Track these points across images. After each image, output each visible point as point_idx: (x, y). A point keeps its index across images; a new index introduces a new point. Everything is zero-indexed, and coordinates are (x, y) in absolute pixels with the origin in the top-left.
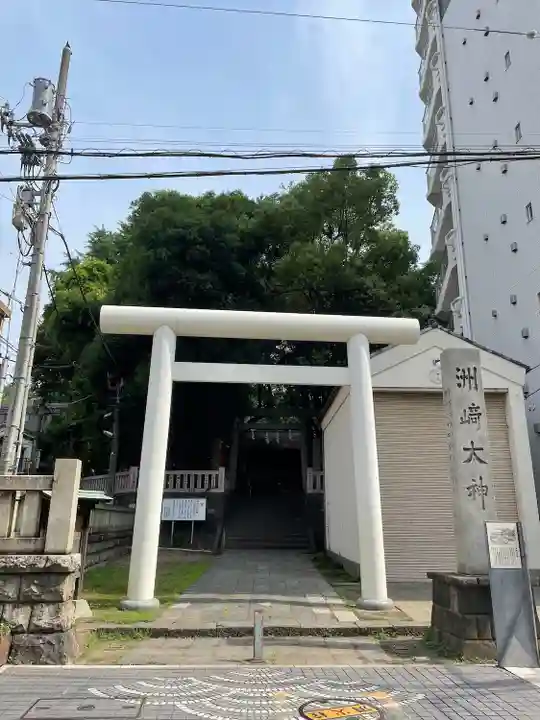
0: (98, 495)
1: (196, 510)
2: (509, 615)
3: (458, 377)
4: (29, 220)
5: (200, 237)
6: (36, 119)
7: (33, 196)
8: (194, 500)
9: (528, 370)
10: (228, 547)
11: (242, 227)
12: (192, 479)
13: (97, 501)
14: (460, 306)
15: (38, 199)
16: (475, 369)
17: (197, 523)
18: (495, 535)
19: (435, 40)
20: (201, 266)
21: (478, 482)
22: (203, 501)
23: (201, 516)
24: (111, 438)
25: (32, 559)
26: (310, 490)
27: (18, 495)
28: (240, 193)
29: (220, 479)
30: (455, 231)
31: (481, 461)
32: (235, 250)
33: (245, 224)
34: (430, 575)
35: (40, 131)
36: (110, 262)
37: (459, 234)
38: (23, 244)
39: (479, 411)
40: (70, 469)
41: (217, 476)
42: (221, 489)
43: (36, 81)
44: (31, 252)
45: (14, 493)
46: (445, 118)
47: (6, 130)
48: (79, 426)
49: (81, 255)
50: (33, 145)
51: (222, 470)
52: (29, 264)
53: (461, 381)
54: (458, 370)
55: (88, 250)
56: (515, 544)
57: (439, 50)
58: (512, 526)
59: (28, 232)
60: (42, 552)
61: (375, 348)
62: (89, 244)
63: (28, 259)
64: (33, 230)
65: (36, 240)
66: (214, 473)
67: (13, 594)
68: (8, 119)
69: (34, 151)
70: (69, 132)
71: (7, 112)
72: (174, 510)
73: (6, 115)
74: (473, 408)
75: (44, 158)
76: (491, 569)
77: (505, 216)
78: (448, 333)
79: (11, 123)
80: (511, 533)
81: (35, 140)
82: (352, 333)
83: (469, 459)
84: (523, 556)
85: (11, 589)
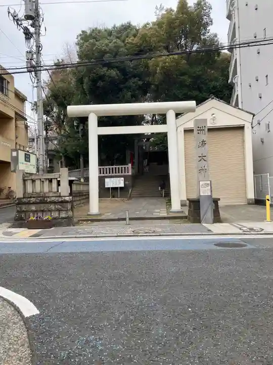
0: (73, 178)
1: (119, 183)
2: (205, 209)
3: (198, 130)
6: (28, 17)
7: (33, 55)
8: (119, 179)
9: (254, 115)
10: (134, 197)
12: (117, 169)
13: (73, 180)
14: (237, 80)
15: (35, 56)
16: (205, 127)
17: (121, 188)
18: (202, 185)
21: (203, 168)
22: (123, 179)
23: (122, 185)
29: (129, 170)
30: (236, 40)
31: (205, 161)
34: (188, 199)
35: (30, 22)
37: (238, 41)
38: (32, 78)
39: (205, 143)
40: (65, 172)
41: (128, 168)
42: (130, 173)
44: (36, 81)
47: (16, 23)
50: (29, 30)
51: (130, 165)
52: (36, 87)
53: (199, 132)
54: (198, 127)
56: (209, 187)
58: (209, 182)
59: (33, 73)
60: (60, 196)
61: (178, 115)
63: (35, 85)
65: (37, 76)
66: (126, 166)
67: (53, 208)
68: (16, 18)
69: (30, 33)
70: (43, 21)
71: (15, 15)
72: (110, 183)
73: (15, 16)
74: (203, 141)
75: (34, 35)
76: (200, 196)
77: (255, 34)
78: (219, 101)
79: (18, 20)
80: (208, 184)
81: (29, 27)
82: (168, 109)
83: (200, 160)
84: (211, 191)
85: (52, 207)
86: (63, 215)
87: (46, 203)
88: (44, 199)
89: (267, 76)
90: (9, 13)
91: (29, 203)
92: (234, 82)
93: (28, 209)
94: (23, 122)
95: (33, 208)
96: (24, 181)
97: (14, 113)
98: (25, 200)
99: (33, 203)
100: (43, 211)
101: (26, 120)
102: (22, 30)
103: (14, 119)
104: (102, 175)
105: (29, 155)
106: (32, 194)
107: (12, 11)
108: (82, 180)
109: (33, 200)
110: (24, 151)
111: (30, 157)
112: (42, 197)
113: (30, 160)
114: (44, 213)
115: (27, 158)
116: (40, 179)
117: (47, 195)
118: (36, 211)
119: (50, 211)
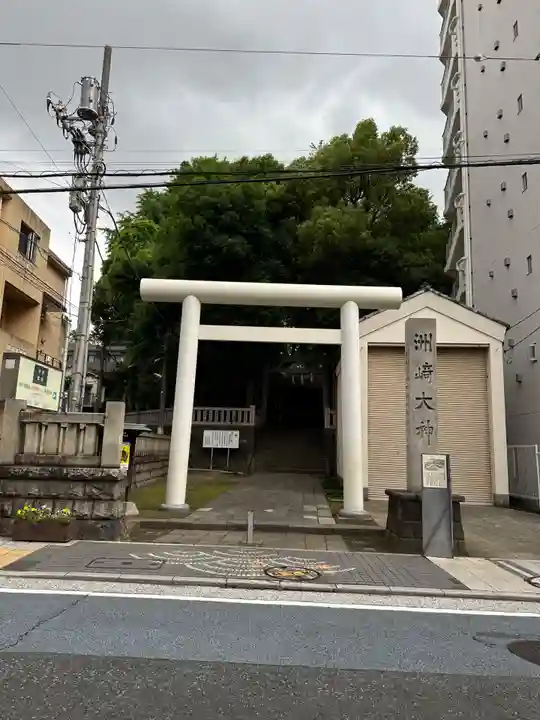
0: (141, 427)
1: (230, 440)
2: (435, 520)
3: (415, 341)
4: (83, 204)
5: (231, 203)
6: (85, 114)
7: (85, 183)
8: (230, 432)
9: (508, 328)
10: (256, 471)
11: (270, 192)
12: (222, 414)
13: (140, 432)
14: (464, 266)
15: (89, 184)
16: (431, 335)
17: (232, 450)
18: (427, 464)
19: (454, 4)
20: (231, 230)
21: (425, 424)
22: (237, 433)
23: (235, 444)
24: (160, 380)
25: (92, 470)
26: (327, 425)
27: (82, 427)
28: (269, 157)
29: (251, 415)
30: (463, 196)
31: (429, 408)
32: (263, 214)
33: (273, 189)
34: (388, 492)
35: (88, 123)
36: (157, 221)
37: (466, 198)
38: (79, 224)
39: (431, 369)
40: (117, 411)
41: (249, 412)
42: (252, 424)
43: (83, 79)
44: (85, 231)
45: (78, 425)
46: (460, 83)
47: (60, 124)
48: (134, 368)
49: (132, 215)
50: (82, 136)
51: (253, 408)
52: (85, 241)
53: (419, 345)
54: (417, 336)
55: (138, 210)
56: (443, 470)
57: (457, 15)
58: (444, 458)
59: (81, 214)
60: (99, 466)
61: (364, 313)
62: (140, 204)
63: (83, 237)
64: (85, 212)
65: (89, 220)
66: (246, 410)
67: (80, 494)
68: (62, 114)
69: (85, 142)
70: (112, 123)
71: (61, 108)
72: (213, 439)
73: (60, 111)
74: (426, 366)
75: (93, 148)
76: (423, 488)
77: (505, 183)
78: (439, 295)
79: (65, 118)
80: (442, 462)
81: (85, 132)
82: (344, 301)
83: (419, 407)
84: (449, 480)
85: (79, 490)
86: (102, 510)
87: (65, 479)
88: (61, 471)
89: (529, 258)
90: (49, 102)
91: (25, 477)
92: (458, 268)
93: (21, 491)
94: (58, 314)
95: (34, 490)
96: (22, 426)
97: (41, 295)
98: (17, 469)
99: (35, 479)
100: (55, 498)
101: (65, 310)
102: (71, 136)
103: (40, 306)
104: (198, 423)
105: (46, 370)
106: (36, 457)
107: (55, 101)
108: (160, 431)
109: (36, 470)
110: (36, 360)
111: (46, 374)
112: (58, 465)
113: (45, 381)
114: (58, 504)
115: (40, 377)
116: (59, 424)
117: (70, 461)
118: (38, 498)
119: (73, 499)
